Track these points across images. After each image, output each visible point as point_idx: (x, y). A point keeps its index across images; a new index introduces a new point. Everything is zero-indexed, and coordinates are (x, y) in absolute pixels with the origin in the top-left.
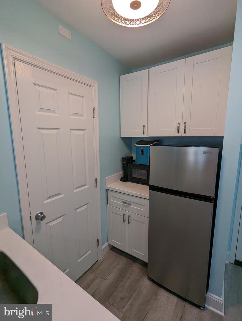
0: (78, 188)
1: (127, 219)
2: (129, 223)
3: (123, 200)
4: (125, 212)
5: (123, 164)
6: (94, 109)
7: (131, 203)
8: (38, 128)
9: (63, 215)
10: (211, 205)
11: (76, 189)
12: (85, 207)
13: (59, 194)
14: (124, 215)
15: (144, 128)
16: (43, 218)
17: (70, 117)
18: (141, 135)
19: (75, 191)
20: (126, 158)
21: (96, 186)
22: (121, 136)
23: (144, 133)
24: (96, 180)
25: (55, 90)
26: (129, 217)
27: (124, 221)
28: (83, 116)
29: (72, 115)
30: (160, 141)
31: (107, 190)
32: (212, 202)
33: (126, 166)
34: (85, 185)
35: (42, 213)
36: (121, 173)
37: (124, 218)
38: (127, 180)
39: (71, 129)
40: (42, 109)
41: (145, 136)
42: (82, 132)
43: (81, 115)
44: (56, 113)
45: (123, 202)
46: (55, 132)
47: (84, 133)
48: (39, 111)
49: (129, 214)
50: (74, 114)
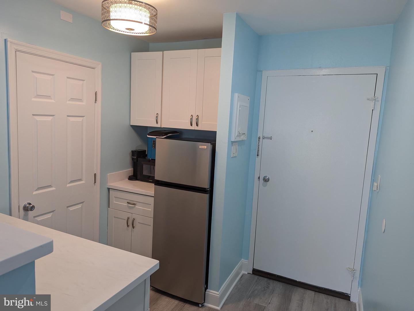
0: (72, 182)
1: (131, 224)
2: (133, 227)
3: (128, 200)
4: (129, 215)
5: (133, 159)
6: (96, 93)
7: (138, 203)
8: (33, 115)
9: (53, 211)
10: (206, 196)
11: (69, 183)
12: (79, 206)
13: (50, 186)
14: (128, 218)
15: (157, 117)
16: (32, 208)
17: (68, 102)
18: (154, 124)
19: (68, 185)
20: (135, 152)
21: (95, 182)
22: (131, 124)
23: (157, 123)
24: (95, 175)
25: (53, 75)
26: (134, 219)
27: (128, 226)
28: (82, 102)
29: (69, 100)
30: (178, 133)
31: (109, 189)
32: (207, 194)
33: (136, 161)
34: (80, 180)
35: (30, 204)
36: (130, 170)
37: (127, 223)
38: (136, 179)
39: (68, 116)
40: (38, 96)
41: (158, 126)
42: (80, 119)
43: (80, 100)
44: (52, 99)
45: (128, 203)
46: (50, 118)
47: (82, 120)
48: (35, 97)
49: (134, 216)
50: (72, 99)
